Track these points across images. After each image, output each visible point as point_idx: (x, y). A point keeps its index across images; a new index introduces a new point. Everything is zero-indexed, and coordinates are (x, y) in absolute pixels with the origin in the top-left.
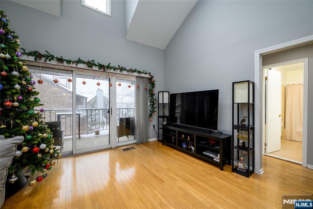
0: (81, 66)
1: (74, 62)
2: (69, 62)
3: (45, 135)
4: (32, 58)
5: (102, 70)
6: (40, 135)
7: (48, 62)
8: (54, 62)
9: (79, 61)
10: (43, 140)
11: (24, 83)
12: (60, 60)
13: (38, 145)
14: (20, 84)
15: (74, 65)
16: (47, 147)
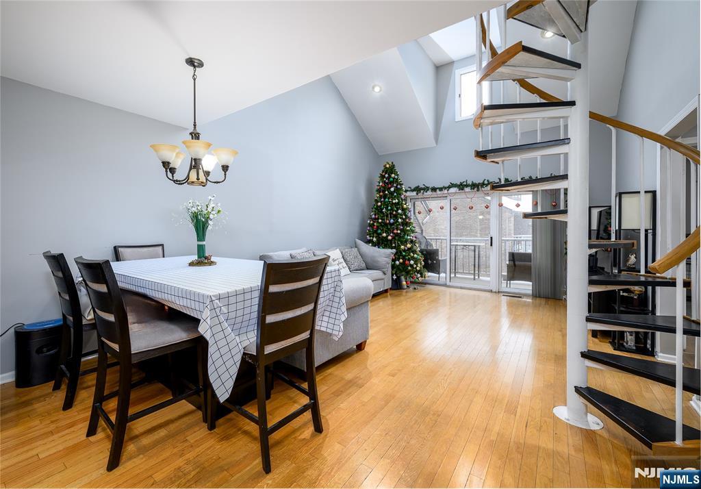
0: (453, 190)
1: (445, 188)
2: (441, 189)
3: (415, 256)
4: (415, 193)
5: (476, 189)
6: (411, 254)
7: (425, 193)
8: (429, 193)
9: (452, 185)
10: (413, 258)
11: (404, 217)
12: (434, 189)
13: (409, 260)
14: (401, 218)
15: (446, 191)
16: (415, 263)
